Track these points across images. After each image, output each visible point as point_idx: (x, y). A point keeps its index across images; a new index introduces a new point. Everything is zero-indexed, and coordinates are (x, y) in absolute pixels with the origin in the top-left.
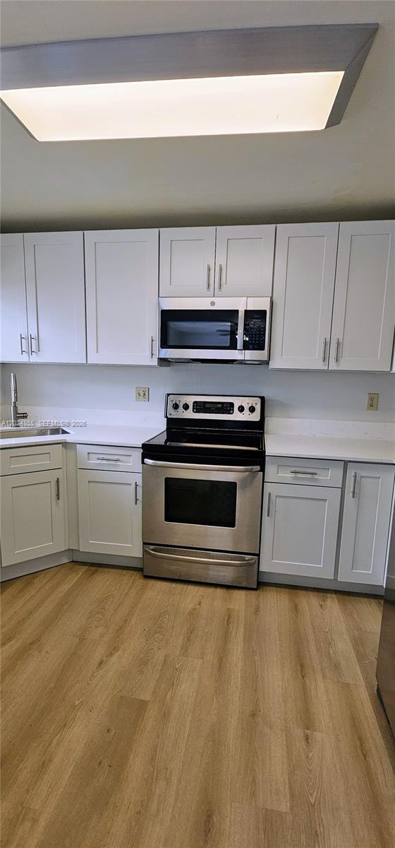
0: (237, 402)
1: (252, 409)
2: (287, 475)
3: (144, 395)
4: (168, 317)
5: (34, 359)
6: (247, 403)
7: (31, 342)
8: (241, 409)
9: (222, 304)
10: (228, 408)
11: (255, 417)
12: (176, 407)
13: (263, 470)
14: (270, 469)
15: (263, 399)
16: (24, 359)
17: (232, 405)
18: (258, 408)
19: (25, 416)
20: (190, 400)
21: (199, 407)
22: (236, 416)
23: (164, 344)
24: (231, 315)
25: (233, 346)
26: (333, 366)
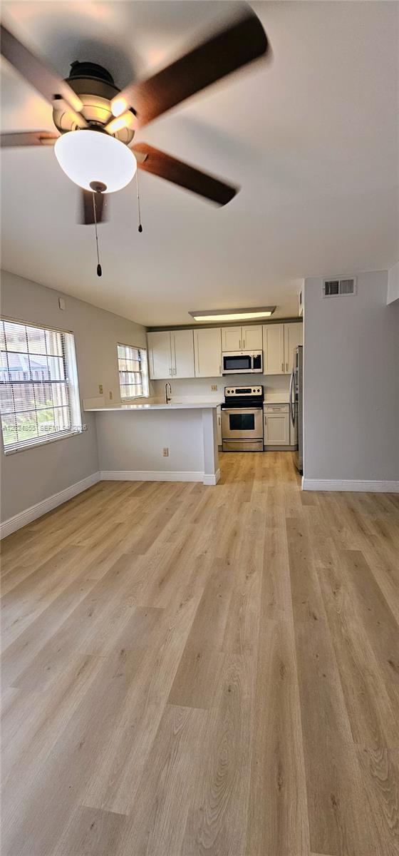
0: (252, 388)
1: (258, 391)
2: (271, 410)
3: (215, 388)
4: (226, 359)
5: (174, 377)
6: (256, 388)
7: (173, 371)
8: (254, 391)
9: (245, 354)
10: (249, 391)
11: (260, 394)
12: (229, 392)
13: (263, 409)
14: (265, 408)
15: (262, 386)
16: (170, 377)
17: (250, 390)
18: (261, 390)
19: (170, 400)
20: (234, 389)
21: (238, 391)
22: (253, 394)
23: (225, 369)
24: (248, 358)
25: (250, 368)
26: (286, 373)
